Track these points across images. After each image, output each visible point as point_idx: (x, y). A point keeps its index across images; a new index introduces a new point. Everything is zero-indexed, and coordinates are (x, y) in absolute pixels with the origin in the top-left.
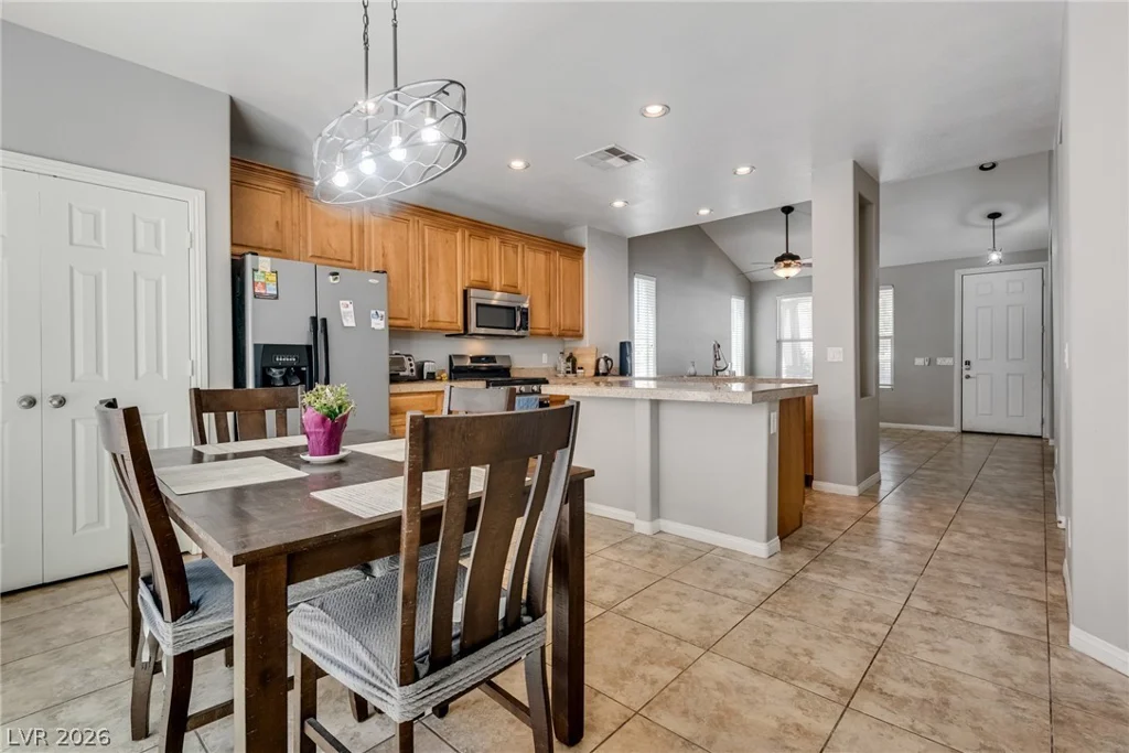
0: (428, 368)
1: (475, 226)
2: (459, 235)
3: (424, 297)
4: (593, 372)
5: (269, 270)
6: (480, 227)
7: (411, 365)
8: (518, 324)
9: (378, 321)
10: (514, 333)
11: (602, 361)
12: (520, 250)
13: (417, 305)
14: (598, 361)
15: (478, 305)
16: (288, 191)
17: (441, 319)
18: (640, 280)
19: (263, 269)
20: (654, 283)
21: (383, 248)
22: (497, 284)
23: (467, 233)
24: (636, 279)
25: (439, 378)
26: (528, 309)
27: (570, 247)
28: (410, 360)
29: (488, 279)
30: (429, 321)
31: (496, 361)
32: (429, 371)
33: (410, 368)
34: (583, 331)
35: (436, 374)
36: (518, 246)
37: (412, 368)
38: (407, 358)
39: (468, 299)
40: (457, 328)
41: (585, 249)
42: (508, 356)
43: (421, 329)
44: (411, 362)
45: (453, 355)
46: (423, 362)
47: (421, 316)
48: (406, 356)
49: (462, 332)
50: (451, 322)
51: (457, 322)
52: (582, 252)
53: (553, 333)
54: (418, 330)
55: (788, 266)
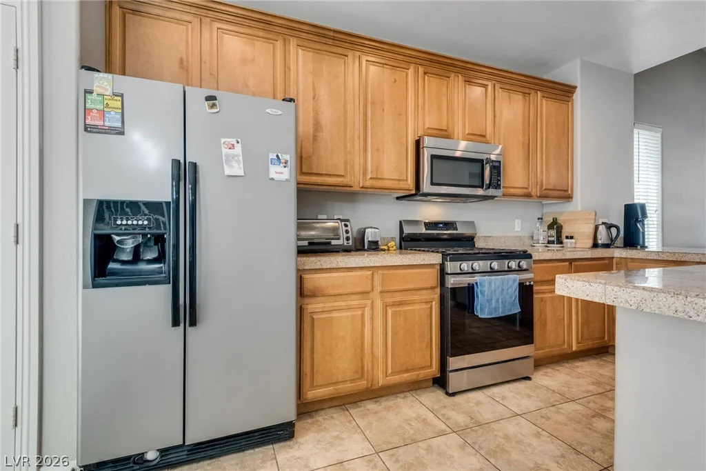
0: (370, 235)
1: (431, 61)
2: (411, 72)
3: (365, 150)
4: (590, 242)
5: (109, 92)
6: (439, 62)
7: (347, 232)
8: (487, 181)
9: (280, 168)
10: (480, 192)
11: (602, 229)
12: (490, 88)
13: (357, 159)
14: (596, 228)
15: (433, 157)
16: (196, 21)
17: (386, 176)
18: (641, 132)
19: (101, 91)
20: (659, 135)
21: (314, 88)
22: (458, 130)
23: (421, 70)
24: (636, 131)
25: (386, 248)
26: (500, 162)
27: (557, 86)
28: (346, 226)
29: (448, 126)
30: (371, 178)
31: (456, 227)
32: (370, 239)
33: (345, 235)
34: (572, 190)
35: (380, 243)
36: (487, 85)
37: (348, 235)
38: (343, 223)
39: (421, 150)
40: (407, 187)
41: (575, 87)
42: (473, 222)
43: (362, 188)
44: (346, 228)
45: (404, 221)
46: (365, 229)
47: (361, 172)
48: (342, 220)
49: (414, 192)
50: (399, 180)
51: (407, 180)
52: (573, 93)
53: (533, 193)
54: (358, 189)
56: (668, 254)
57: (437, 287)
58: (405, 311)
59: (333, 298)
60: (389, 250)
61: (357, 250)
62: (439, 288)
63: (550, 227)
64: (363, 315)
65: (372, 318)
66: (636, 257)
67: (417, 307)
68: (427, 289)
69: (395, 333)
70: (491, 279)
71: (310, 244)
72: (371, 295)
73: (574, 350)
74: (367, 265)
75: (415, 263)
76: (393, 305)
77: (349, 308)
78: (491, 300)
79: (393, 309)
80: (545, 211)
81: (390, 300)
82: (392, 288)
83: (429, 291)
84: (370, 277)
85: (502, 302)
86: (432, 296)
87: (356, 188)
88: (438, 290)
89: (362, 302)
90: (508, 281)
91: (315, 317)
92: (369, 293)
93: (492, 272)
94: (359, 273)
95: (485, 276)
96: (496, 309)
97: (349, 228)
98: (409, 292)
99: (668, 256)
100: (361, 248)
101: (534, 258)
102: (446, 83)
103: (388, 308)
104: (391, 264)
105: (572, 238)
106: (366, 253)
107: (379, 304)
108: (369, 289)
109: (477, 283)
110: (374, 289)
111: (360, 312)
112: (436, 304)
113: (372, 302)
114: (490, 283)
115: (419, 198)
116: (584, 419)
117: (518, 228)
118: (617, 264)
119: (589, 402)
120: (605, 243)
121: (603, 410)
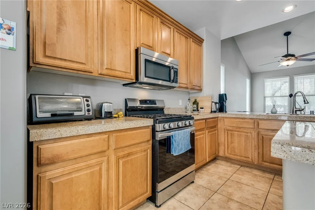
0: (106, 108)
2: (132, 6)
3: (103, 47)
4: (210, 110)
7: (88, 105)
8: (172, 78)
10: (170, 84)
11: (213, 104)
12: (172, 30)
13: (95, 53)
15: (146, 61)
17: (117, 68)
22: (158, 48)
23: (138, 8)
25: (117, 116)
26: (177, 69)
27: (197, 37)
28: (87, 101)
29: (153, 44)
30: (106, 68)
31: (156, 103)
32: (106, 111)
33: (86, 108)
34: (202, 86)
35: (113, 113)
36: (171, 28)
37: (89, 108)
38: (85, 99)
39: (139, 55)
40: (130, 77)
41: (204, 40)
42: (163, 101)
43: (99, 74)
44: (88, 103)
45: (128, 99)
46: (102, 103)
47: (100, 64)
48: (84, 97)
49: (134, 81)
50: (126, 72)
51: (130, 73)
52: (202, 42)
53: (189, 87)
54: (97, 75)
55: (289, 60)
56: (240, 115)
57: (150, 140)
58: (131, 160)
59: (74, 161)
60: (119, 117)
61: (96, 118)
62: (151, 141)
63: (194, 103)
64: (100, 169)
65: (108, 170)
66: (228, 117)
67: (139, 155)
68: (144, 142)
69: (124, 176)
70: (179, 132)
71: (53, 115)
72: (107, 153)
73: (207, 161)
74: (104, 131)
75: (138, 126)
76: (123, 157)
77: (89, 167)
78: (179, 144)
79: (124, 160)
80: (190, 96)
81: (121, 154)
82: (122, 145)
83: (146, 143)
84: (106, 140)
85: (184, 145)
86: (148, 146)
87: (95, 74)
88: (151, 142)
89: (99, 159)
90: (186, 133)
91: (54, 182)
92: (105, 151)
93: (179, 128)
94: (97, 137)
95: (176, 131)
96: (181, 149)
97: (90, 103)
98: (134, 146)
99: (240, 116)
100: (99, 116)
101: (195, 119)
102: (152, 20)
103: (120, 160)
104: (122, 128)
105: (203, 108)
106: (103, 121)
107: (113, 159)
108: (105, 148)
109: (172, 136)
110: (110, 148)
111: (97, 168)
112: (150, 151)
113: (108, 158)
114: (179, 135)
115: (137, 85)
116: (225, 204)
117: (180, 104)
118: (220, 120)
119: (222, 192)
120: (215, 110)
121: (230, 195)
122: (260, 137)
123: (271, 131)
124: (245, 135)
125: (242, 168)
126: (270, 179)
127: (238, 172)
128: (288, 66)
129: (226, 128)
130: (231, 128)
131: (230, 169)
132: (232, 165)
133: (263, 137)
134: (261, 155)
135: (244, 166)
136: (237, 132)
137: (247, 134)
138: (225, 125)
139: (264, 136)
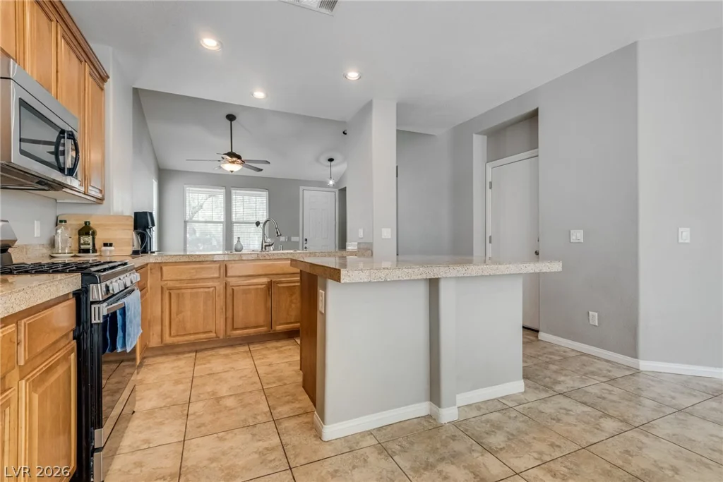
4: (129, 250)
12: (54, 27)
27: (99, 67)
34: (104, 190)
36: (52, 21)
41: (108, 77)
42: (7, 222)
52: (105, 82)
55: (233, 162)
58: (51, 386)
63: (82, 232)
66: (170, 261)
67: (60, 371)
74: (11, 312)
81: (36, 374)
82: (39, 350)
86: (72, 345)
105: (111, 245)
112: (75, 356)
116: (218, 407)
117: (37, 233)
118: (151, 269)
119: (199, 396)
120: (137, 249)
121: (213, 395)
122: (229, 291)
123: (244, 278)
124: (206, 292)
125: (199, 355)
126: (246, 352)
127: (197, 362)
128: (232, 172)
129: (167, 284)
130: (178, 285)
131: (181, 363)
132: (181, 356)
133: (233, 290)
134: (229, 321)
135: (202, 350)
136: (189, 291)
137: (207, 290)
138: (164, 278)
139: (235, 288)
